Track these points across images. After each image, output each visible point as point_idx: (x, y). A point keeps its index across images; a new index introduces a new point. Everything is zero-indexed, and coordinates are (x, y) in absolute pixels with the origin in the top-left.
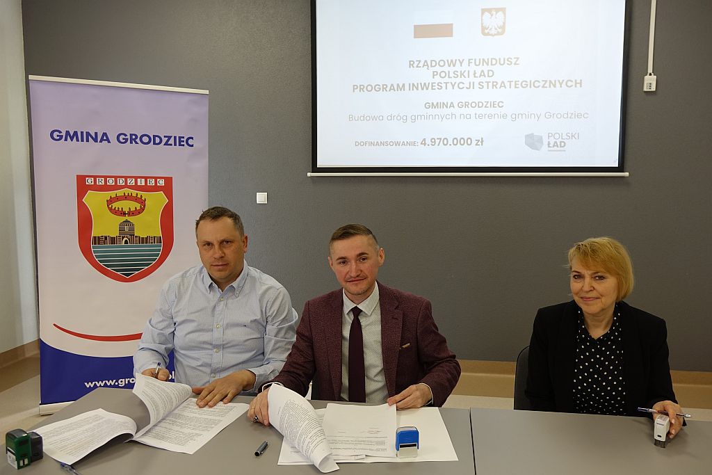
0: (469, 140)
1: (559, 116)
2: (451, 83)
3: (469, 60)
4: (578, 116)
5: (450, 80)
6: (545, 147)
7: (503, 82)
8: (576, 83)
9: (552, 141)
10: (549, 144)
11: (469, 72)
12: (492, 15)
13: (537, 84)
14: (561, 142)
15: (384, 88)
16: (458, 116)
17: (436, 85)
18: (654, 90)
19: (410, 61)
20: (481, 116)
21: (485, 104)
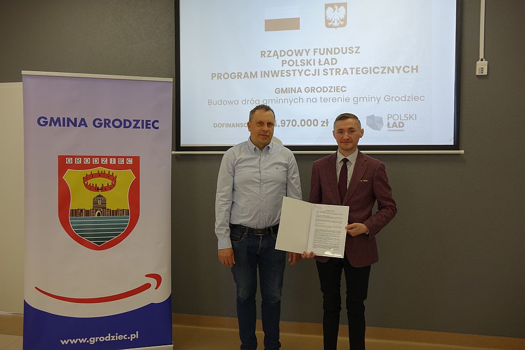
0: (315, 122)
1: (397, 99)
2: (299, 70)
3: (315, 49)
4: (416, 98)
5: (297, 68)
6: (385, 128)
7: (345, 69)
8: (413, 69)
9: (391, 122)
10: (389, 124)
11: (314, 59)
12: (334, 10)
13: (376, 70)
14: (399, 123)
15: (239, 75)
16: (305, 100)
17: (285, 72)
18: (486, 74)
19: (262, 52)
20: (326, 100)
21: (329, 89)
